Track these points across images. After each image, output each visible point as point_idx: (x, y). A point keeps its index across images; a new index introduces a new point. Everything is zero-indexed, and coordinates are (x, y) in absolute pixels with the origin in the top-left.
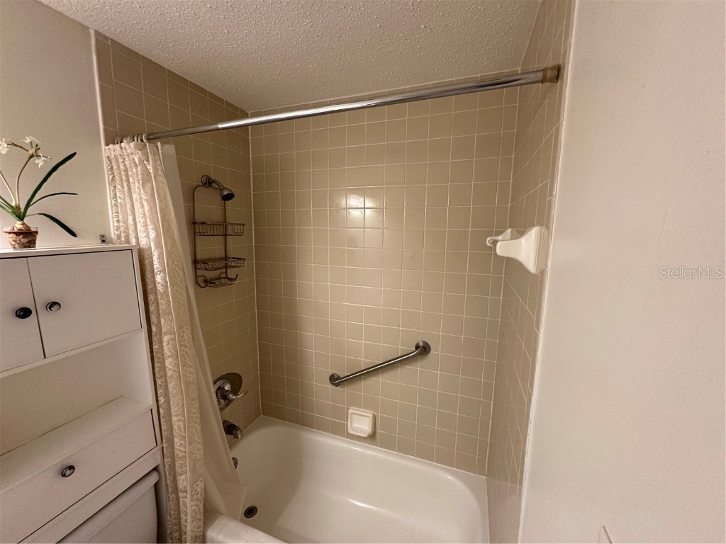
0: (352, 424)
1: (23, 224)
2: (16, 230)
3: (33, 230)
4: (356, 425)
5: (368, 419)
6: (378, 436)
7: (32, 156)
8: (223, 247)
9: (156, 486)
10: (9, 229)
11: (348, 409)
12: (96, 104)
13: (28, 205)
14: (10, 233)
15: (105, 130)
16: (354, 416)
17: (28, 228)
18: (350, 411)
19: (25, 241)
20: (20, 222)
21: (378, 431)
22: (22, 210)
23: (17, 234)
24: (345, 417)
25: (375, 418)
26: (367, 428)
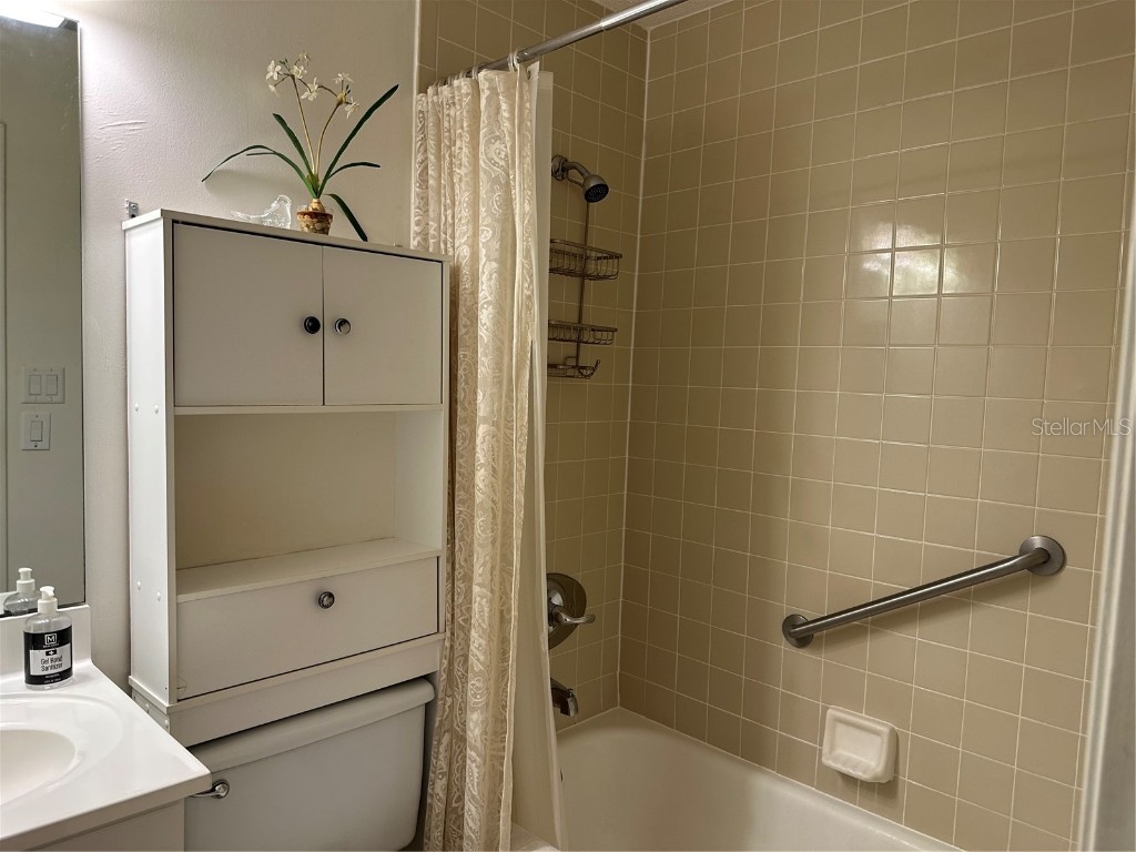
0: (832, 748)
1: (319, 203)
2: (311, 210)
3: (327, 211)
4: (842, 752)
5: (877, 740)
6: (904, 795)
7: (340, 103)
8: (576, 304)
9: (429, 708)
10: (303, 209)
11: (825, 710)
12: (414, 27)
13: (327, 176)
14: (304, 214)
15: (420, 68)
16: (841, 728)
17: (323, 208)
18: (829, 711)
19: (318, 226)
20: (315, 200)
21: (905, 778)
22: (320, 183)
23: (310, 214)
24: (817, 729)
25: (895, 742)
26: (873, 763)
